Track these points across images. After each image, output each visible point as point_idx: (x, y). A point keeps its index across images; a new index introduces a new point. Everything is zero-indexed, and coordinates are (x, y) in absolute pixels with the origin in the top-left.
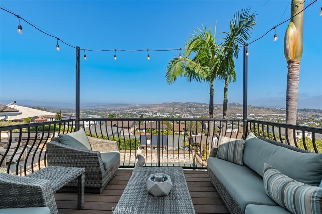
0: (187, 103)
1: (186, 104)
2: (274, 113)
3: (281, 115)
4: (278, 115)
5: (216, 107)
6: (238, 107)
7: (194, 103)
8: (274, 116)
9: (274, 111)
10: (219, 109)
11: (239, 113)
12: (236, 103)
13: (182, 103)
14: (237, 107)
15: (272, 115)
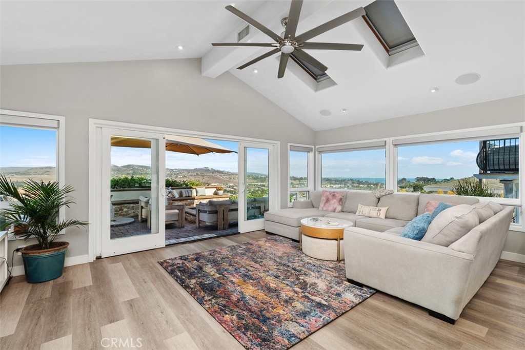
0: (128, 166)
1: (125, 169)
2: (255, 181)
3: (262, 184)
4: (259, 184)
5: (181, 173)
6: (213, 173)
7: (142, 167)
8: (254, 185)
9: (255, 179)
10: (185, 176)
11: (215, 183)
12: (210, 168)
13: (117, 167)
14: (211, 174)
15: (253, 184)
